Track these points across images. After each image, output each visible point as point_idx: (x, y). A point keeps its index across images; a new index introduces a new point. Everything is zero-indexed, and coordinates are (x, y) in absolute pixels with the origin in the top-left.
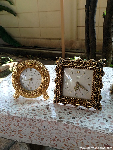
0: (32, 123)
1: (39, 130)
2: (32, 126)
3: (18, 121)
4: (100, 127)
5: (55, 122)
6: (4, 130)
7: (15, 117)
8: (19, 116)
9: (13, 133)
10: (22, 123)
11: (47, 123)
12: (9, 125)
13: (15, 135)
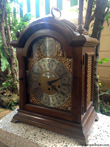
0: (16, 137)
1: (19, 142)
2: (16, 139)
3: (10, 135)
4: (44, 144)
5: (25, 138)
6: (4, 139)
7: (9, 132)
8: (11, 132)
9: (8, 142)
10: (12, 137)
11: (22, 139)
12: (6, 136)
13: (9, 143)
